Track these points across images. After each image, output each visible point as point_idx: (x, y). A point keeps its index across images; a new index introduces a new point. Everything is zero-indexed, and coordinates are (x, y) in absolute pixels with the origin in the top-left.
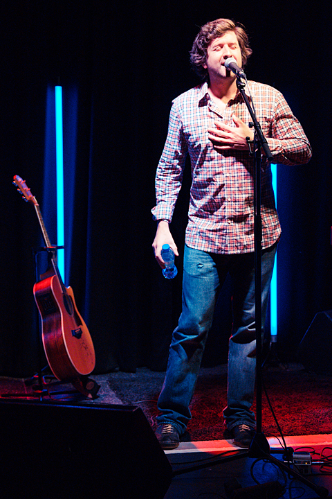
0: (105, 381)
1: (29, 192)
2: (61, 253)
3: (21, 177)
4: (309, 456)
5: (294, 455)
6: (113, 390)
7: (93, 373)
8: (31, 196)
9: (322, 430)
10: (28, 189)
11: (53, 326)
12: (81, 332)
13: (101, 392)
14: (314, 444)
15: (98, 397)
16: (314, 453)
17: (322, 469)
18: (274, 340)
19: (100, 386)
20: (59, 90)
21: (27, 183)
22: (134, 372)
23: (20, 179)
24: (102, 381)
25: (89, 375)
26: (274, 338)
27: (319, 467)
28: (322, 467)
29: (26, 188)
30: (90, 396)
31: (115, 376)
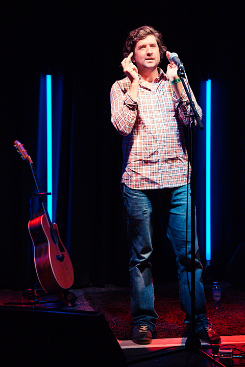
0: (82, 294)
1: (26, 153)
2: (50, 198)
3: (20, 142)
4: (231, 351)
5: (220, 351)
6: (87, 300)
7: (73, 287)
8: (27, 156)
9: (242, 332)
10: (25, 151)
11: (42, 252)
12: (63, 257)
13: (78, 301)
14: (235, 343)
15: (76, 305)
16: (235, 349)
17: (241, 362)
18: (208, 264)
19: (77, 298)
20: (49, 78)
21: (24, 146)
22: (104, 287)
23: (19, 143)
24: (79, 293)
25: (69, 289)
26: (208, 262)
27: (239, 360)
28: (241, 360)
29: (23, 150)
30: (70, 305)
31: (89, 290)
